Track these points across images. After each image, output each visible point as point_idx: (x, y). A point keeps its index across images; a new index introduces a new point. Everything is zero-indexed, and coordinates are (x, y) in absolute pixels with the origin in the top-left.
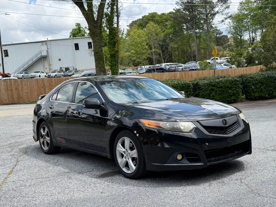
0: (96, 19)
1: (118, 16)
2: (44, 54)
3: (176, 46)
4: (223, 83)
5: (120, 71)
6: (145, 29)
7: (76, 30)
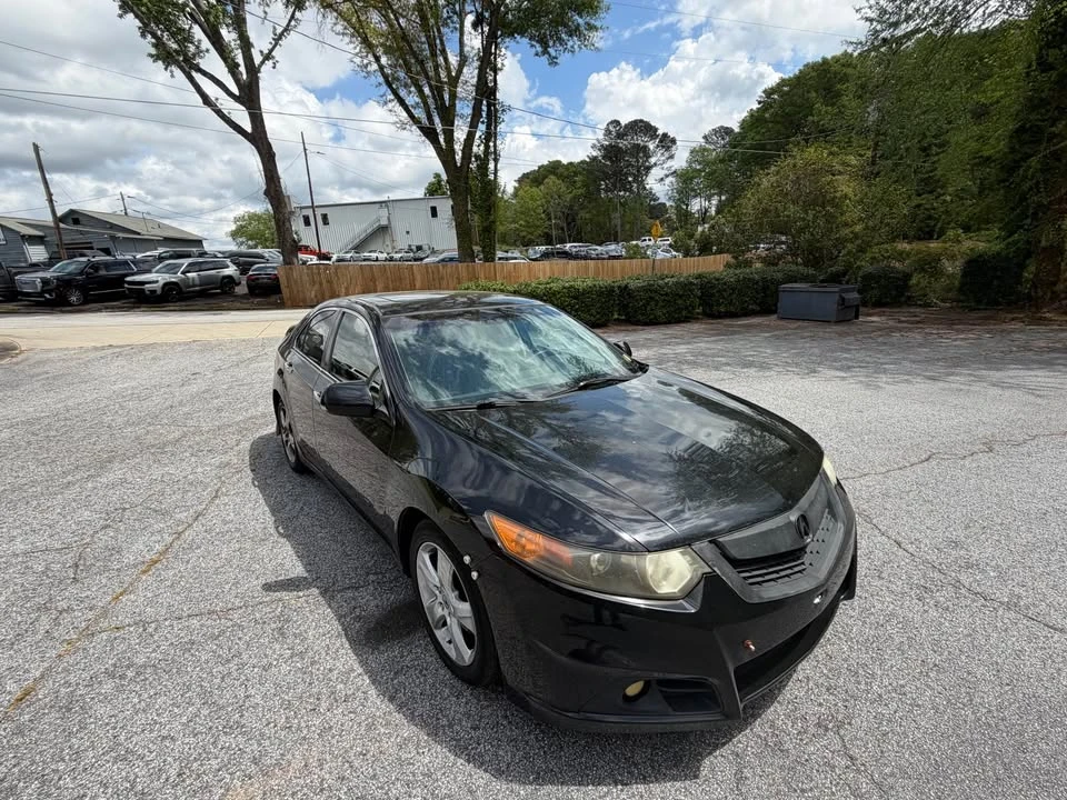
0: (459, 165)
1: (496, 160)
2: (384, 222)
3: (588, 216)
4: (670, 287)
5: (499, 254)
6: (542, 187)
7: (433, 184)
